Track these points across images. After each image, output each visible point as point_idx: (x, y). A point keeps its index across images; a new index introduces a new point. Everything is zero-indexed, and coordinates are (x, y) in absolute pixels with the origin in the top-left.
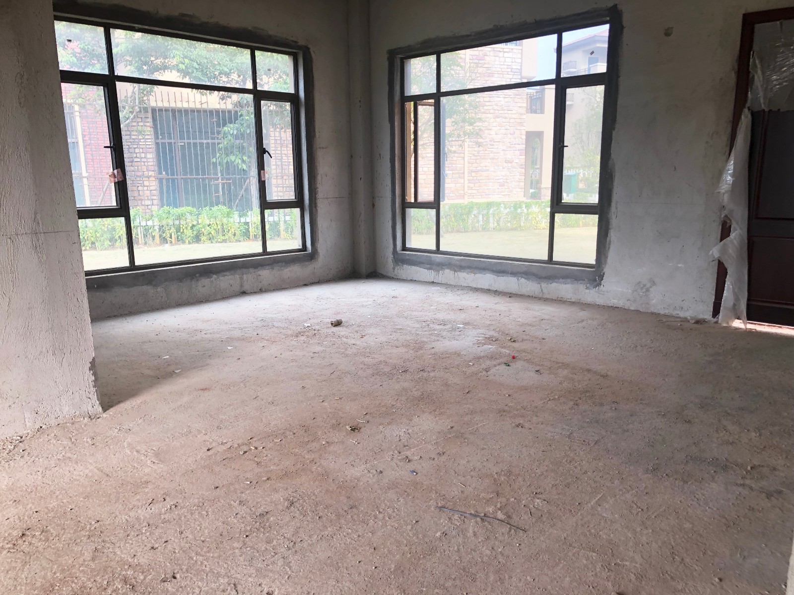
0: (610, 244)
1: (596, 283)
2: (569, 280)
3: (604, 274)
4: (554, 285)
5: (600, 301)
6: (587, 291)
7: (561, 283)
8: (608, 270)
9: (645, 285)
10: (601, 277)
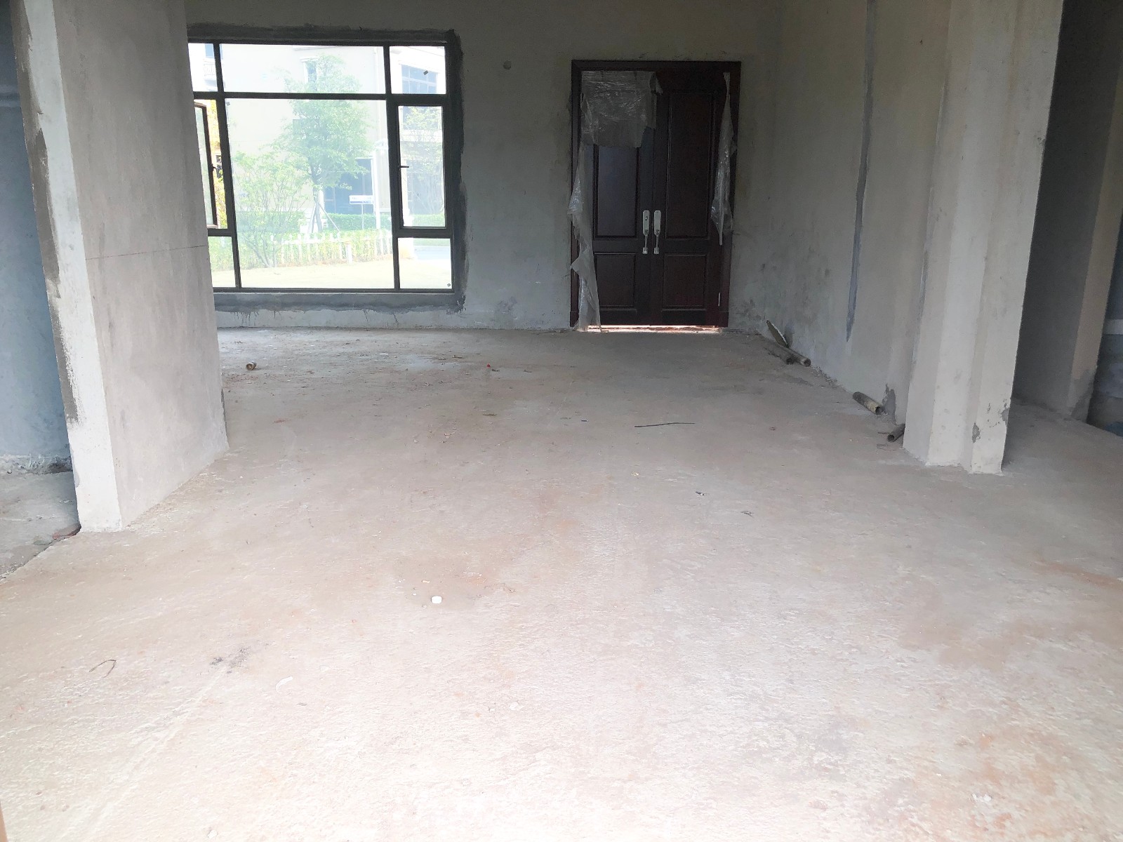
0: (468, 267)
1: (456, 307)
2: (427, 307)
3: (464, 297)
4: (410, 313)
5: (464, 325)
6: (449, 316)
7: (419, 311)
8: (468, 293)
9: (506, 305)
10: (462, 300)
